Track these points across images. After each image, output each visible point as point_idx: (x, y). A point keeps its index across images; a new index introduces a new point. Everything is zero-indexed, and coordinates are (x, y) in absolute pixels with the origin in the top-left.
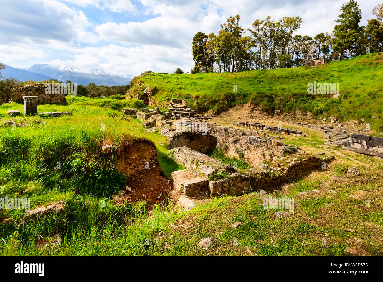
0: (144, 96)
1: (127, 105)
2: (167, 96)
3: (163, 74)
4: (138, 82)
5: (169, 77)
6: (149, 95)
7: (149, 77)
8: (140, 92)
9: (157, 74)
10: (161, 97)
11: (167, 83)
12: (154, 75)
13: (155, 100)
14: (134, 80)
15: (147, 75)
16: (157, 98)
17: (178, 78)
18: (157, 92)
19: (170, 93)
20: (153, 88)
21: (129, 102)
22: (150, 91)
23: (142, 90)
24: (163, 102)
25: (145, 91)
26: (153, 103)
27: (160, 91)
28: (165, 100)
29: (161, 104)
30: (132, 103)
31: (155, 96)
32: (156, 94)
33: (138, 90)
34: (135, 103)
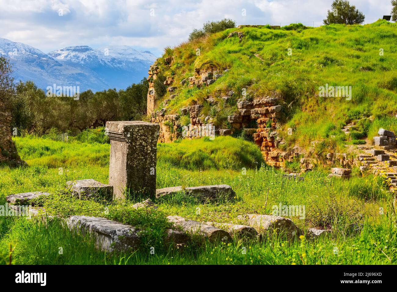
0: (238, 126)
2: (348, 122)
3: (288, 29)
4: (198, 71)
5: (317, 41)
6: (262, 119)
7: (236, 47)
8: (218, 108)
9: (267, 31)
10: (321, 128)
11: (325, 64)
12: (255, 38)
13: (294, 141)
14: (168, 62)
15: (224, 38)
16: (303, 129)
17: (357, 42)
18: (297, 104)
19: (360, 108)
20: (278, 91)
21: (212, 152)
22: (267, 104)
23: (227, 101)
24: (339, 147)
25: (239, 104)
26: (284, 154)
27: (311, 102)
28: (344, 140)
29: (332, 155)
30: (226, 155)
31: (292, 122)
32: (294, 112)
33: (211, 100)
34: (236, 154)
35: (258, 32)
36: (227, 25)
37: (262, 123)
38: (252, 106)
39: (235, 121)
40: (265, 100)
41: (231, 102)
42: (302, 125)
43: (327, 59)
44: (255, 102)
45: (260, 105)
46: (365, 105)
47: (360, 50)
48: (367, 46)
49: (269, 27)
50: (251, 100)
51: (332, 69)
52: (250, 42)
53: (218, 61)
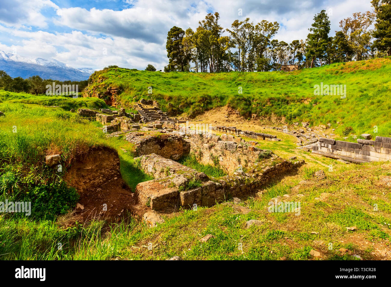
0: (106, 95)
1: (83, 104)
2: (135, 96)
3: (132, 70)
4: (100, 78)
5: (138, 74)
6: (113, 93)
7: (113, 73)
8: (101, 89)
9: (124, 70)
10: (128, 97)
12: (120, 71)
13: (120, 100)
14: (94, 75)
16: (123, 97)
17: (149, 76)
18: (123, 90)
19: (139, 93)
20: (118, 86)
21: (87, 101)
22: (115, 89)
23: (104, 87)
24: (130, 102)
25: (107, 89)
26: (117, 103)
27: (127, 90)
28: (132, 101)
29: (128, 104)
30: (90, 103)
31: (121, 95)
32: (122, 92)
33: (99, 87)
34: (94, 102)
35: (122, 70)
36: (116, 67)
37: (113, 94)
38: (111, 90)
39: (106, 93)
40: (114, 88)
41: (105, 88)
42: (123, 96)
43: (137, 79)
44: (112, 89)
45: (113, 90)
46: (141, 92)
47: (149, 78)
48: (152, 77)
49: (126, 69)
50: (111, 88)
51: (138, 82)
52: (119, 72)
53: (105, 76)
